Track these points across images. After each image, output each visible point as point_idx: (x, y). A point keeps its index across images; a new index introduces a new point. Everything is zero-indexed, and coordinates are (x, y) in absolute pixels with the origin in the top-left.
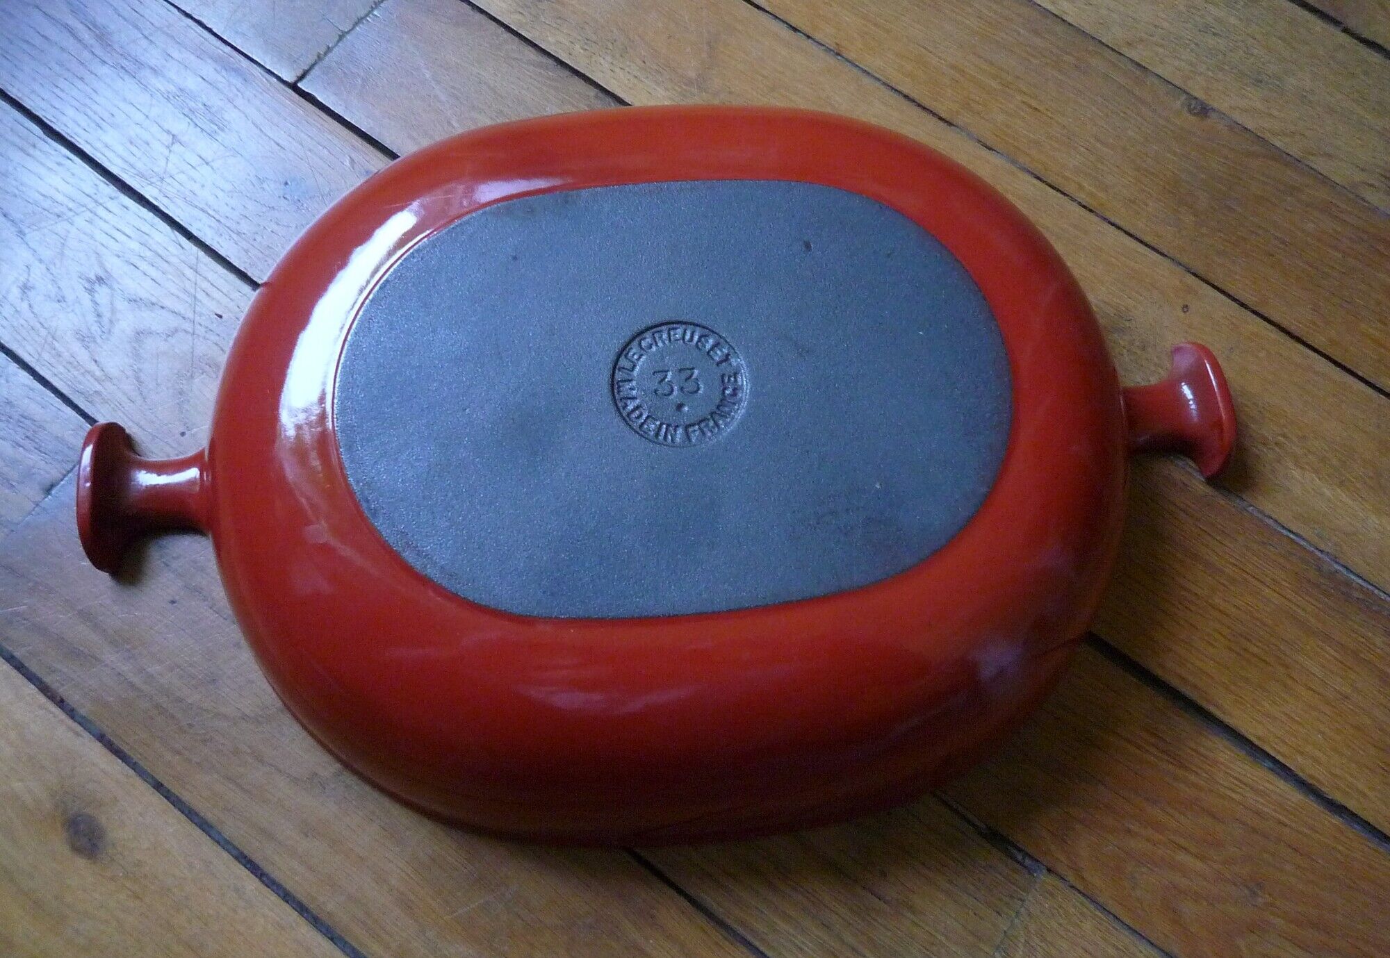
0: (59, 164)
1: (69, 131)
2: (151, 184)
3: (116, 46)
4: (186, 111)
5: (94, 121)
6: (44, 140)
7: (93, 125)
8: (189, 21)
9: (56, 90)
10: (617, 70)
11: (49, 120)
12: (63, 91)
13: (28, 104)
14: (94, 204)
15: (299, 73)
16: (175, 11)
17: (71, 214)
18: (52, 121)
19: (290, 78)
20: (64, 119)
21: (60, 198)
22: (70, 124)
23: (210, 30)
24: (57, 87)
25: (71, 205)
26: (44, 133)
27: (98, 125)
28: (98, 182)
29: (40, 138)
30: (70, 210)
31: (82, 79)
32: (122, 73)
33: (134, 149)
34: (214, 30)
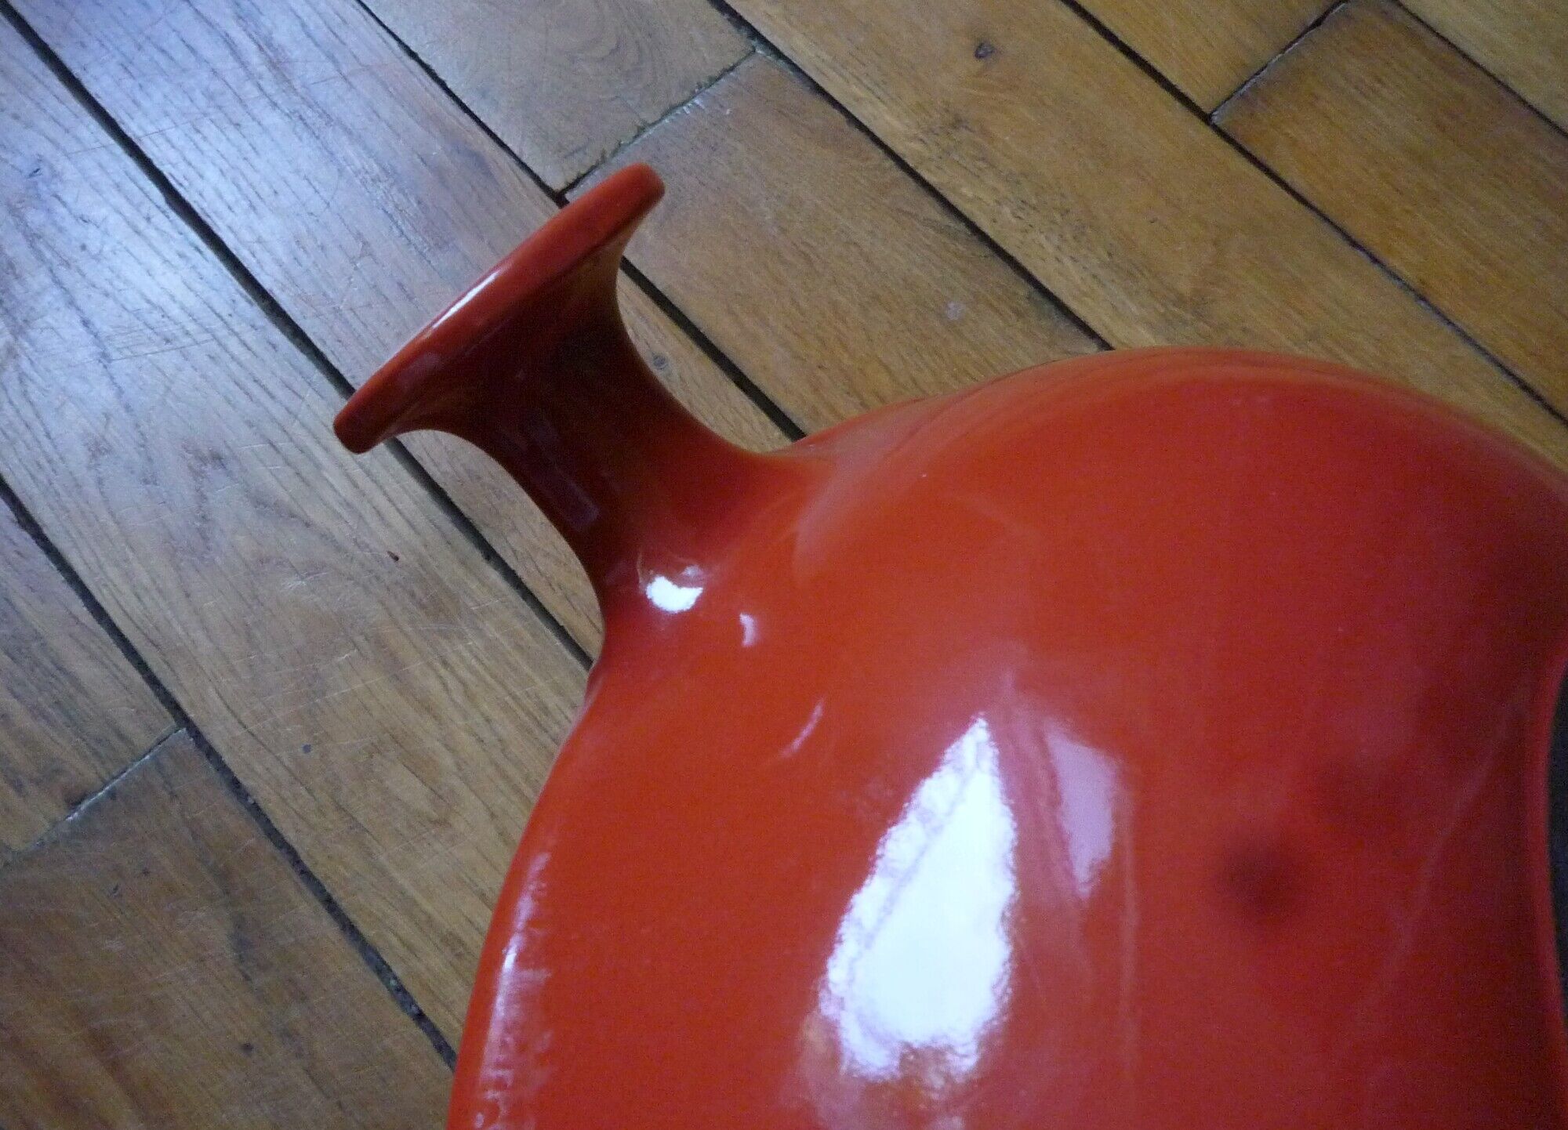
0: (181, 256)
1: (205, 205)
2: (318, 315)
3: (297, 84)
4: (390, 208)
5: (246, 198)
6: (163, 212)
7: (244, 203)
8: (412, 63)
9: (197, 137)
10: (1068, 262)
11: (177, 181)
12: (205, 138)
13: (149, 149)
14: (225, 332)
15: (571, 176)
16: (394, 43)
17: (187, 341)
18: (181, 185)
19: (557, 184)
20: (199, 184)
21: (175, 311)
22: (209, 193)
23: (442, 84)
24: (198, 131)
25: (191, 327)
26: (168, 202)
27: (253, 207)
28: (237, 297)
29: (158, 207)
30: (187, 333)
31: (237, 125)
32: (300, 126)
33: (300, 253)
34: (449, 86)
